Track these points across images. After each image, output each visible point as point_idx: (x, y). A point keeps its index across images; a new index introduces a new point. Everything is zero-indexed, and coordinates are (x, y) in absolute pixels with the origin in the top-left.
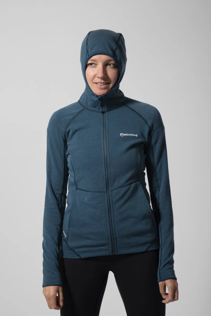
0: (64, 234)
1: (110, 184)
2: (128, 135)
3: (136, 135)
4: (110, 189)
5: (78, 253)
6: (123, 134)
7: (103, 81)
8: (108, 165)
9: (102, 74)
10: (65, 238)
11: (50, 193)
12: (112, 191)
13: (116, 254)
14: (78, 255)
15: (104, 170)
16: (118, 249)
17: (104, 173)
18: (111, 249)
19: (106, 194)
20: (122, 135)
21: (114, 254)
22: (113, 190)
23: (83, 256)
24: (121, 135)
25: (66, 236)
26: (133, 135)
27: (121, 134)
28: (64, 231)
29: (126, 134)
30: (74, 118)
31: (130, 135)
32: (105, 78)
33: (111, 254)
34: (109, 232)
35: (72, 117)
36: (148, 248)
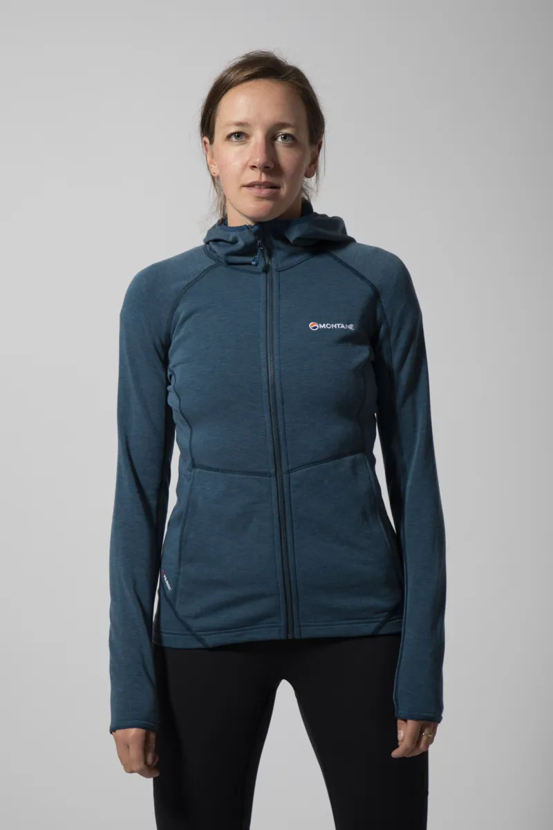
0: (167, 582)
1: (283, 454)
2: (329, 326)
3: (351, 327)
4: (284, 469)
5: (198, 633)
6: (316, 325)
7: (264, 178)
8: (279, 404)
9: (264, 155)
10: (167, 593)
11: (129, 482)
12: (288, 472)
13: (297, 637)
14: (200, 640)
15: (267, 418)
16: (302, 624)
17: (268, 425)
18: (283, 623)
19: (273, 479)
20: (315, 327)
21: (290, 637)
22: (292, 470)
23: (212, 640)
24: (311, 328)
25: (169, 588)
26: (343, 326)
27: (312, 325)
28: (165, 576)
29: (324, 325)
30: (190, 285)
31: (335, 326)
32: (271, 167)
33: (283, 636)
34: (280, 578)
35: (185, 283)
36: (379, 628)
